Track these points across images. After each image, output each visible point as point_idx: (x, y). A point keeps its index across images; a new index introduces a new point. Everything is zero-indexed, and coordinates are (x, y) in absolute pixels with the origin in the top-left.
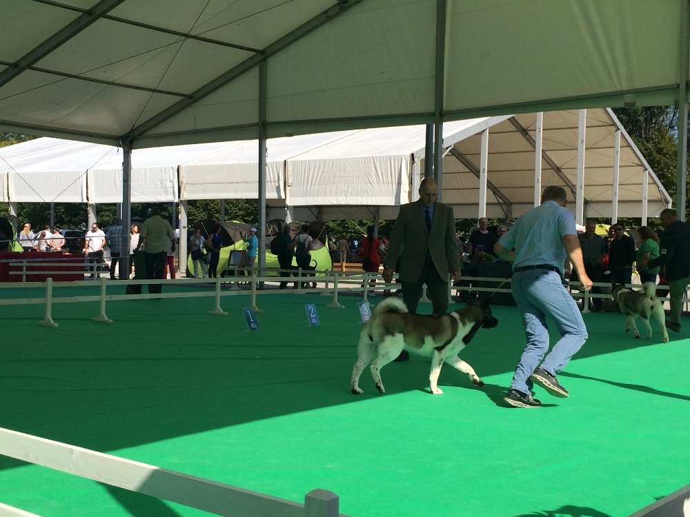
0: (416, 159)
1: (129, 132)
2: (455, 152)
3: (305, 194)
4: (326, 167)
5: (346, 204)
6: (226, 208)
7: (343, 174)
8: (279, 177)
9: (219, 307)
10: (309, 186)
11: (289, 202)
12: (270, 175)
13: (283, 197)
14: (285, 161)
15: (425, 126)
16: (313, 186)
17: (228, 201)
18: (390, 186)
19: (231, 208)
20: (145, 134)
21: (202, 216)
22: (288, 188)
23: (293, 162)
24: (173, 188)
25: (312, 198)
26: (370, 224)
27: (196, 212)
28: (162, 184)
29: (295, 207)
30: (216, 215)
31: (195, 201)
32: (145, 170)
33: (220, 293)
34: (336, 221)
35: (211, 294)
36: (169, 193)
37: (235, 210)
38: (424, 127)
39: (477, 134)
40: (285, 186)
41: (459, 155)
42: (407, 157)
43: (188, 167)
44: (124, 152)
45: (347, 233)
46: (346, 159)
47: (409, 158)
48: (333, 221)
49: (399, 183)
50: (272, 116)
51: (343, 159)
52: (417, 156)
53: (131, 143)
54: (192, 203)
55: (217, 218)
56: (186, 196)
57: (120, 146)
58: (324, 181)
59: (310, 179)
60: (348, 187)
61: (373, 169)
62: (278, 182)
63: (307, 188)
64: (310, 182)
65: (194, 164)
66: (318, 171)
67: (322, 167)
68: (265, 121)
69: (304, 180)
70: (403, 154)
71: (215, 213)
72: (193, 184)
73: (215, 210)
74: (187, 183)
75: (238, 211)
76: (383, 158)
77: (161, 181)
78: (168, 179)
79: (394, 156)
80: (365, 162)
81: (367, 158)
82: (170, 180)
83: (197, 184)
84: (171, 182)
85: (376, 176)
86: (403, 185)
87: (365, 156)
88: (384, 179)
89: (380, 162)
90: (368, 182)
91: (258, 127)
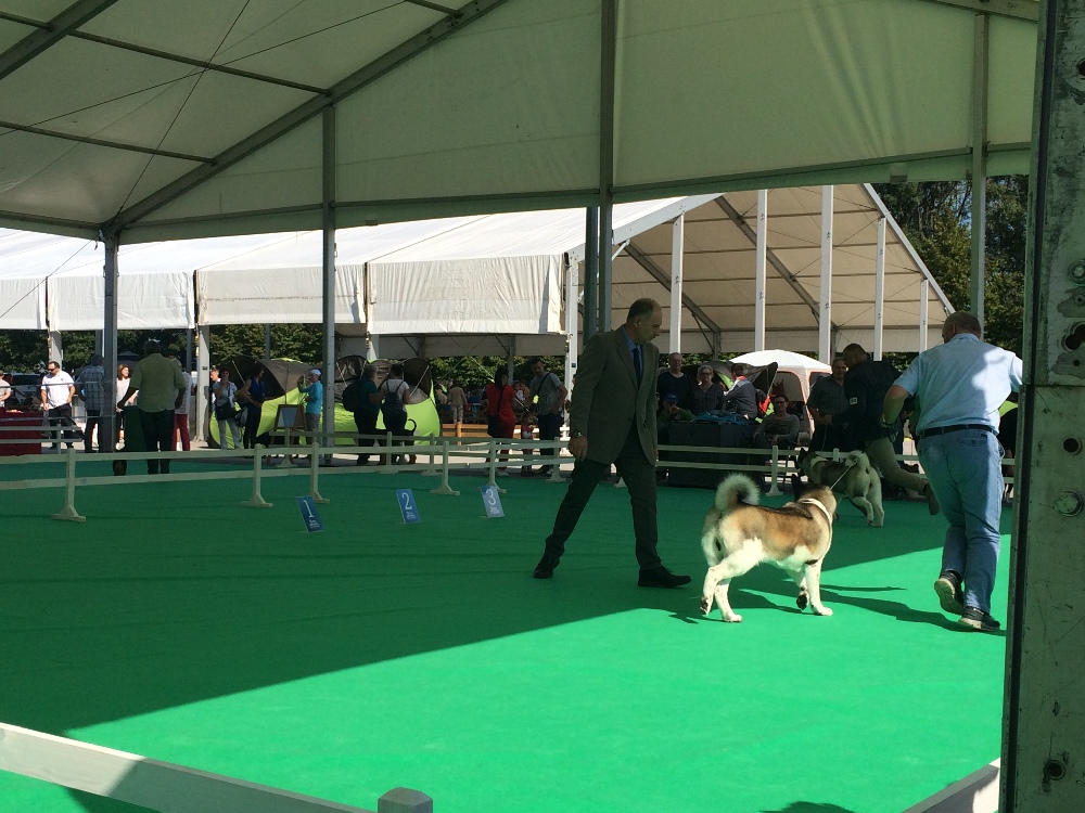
0: (571, 262)
1: (115, 218)
2: (634, 251)
3: (398, 316)
4: (431, 273)
5: (463, 331)
6: (271, 338)
7: (457, 284)
8: (355, 289)
9: (258, 494)
10: (404, 304)
11: (372, 329)
12: (341, 286)
13: (363, 321)
14: (366, 264)
15: (585, 209)
16: (409, 304)
17: (275, 328)
18: (532, 303)
19: (280, 337)
20: (142, 220)
21: (233, 350)
22: (370, 307)
23: (378, 265)
24: (187, 305)
25: (408, 323)
26: (501, 362)
27: (224, 344)
28: (168, 299)
29: (382, 336)
30: (257, 349)
31: (223, 327)
32: (142, 277)
33: (260, 473)
34: (448, 358)
35: (247, 474)
36: (180, 315)
37: (286, 341)
38: (583, 211)
39: (666, 223)
40: (366, 303)
41: (640, 255)
42: (557, 257)
43: (210, 273)
44: (107, 250)
45: (465, 376)
46: (462, 261)
47: (560, 261)
48: (443, 358)
49: (546, 299)
50: (344, 194)
51: (458, 261)
52: (573, 257)
53: (118, 234)
54: (217, 330)
55: (258, 353)
56: (208, 319)
57: (100, 240)
58: (428, 295)
59: (405, 293)
60: (465, 305)
61: (505, 276)
62: (355, 296)
63: (400, 305)
64: (405, 297)
65: (221, 269)
66: (418, 280)
67: (424, 273)
68: (333, 201)
69: (396, 293)
70: (551, 254)
71: (254, 346)
72: (219, 300)
73: (255, 341)
74: (208, 299)
75: (292, 343)
76: (520, 260)
77: (166, 294)
78: (179, 292)
79: (537, 257)
80: (492, 265)
81: (495, 259)
82: (181, 293)
83: (224, 300)
84: (183, 296)
85: (509, 288)
86: (551, 302)
87: (492, 257)
88: (522, 292)
89: (515, 267)
90: (497, 296)
91: (322, 210)
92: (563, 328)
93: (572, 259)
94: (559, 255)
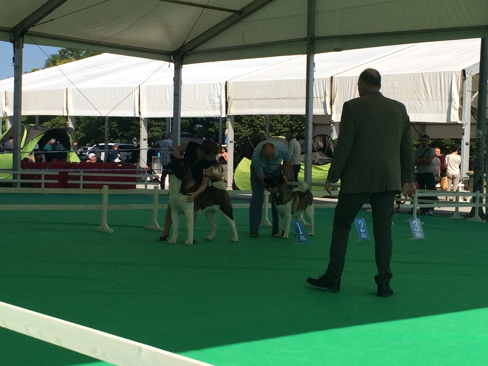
0: (467, 76)
1: (181, 48)
6: (270, 125)
8: (325, 93)
9: (267, 219)
11: (335, 118)
12: (317, 91)
13: (329, 113)
14: (332, 77)
17: (272, 118)
18: (440, 103)
19: (275, 124)
20: (196, 49)
21: (247, 132)
22: (334, 105)
23: (340, 78)
24: (221, 103)
27: (241, 128)
28: (210, 99)
30: (261, 132)
32: (195, 86)
33: (268, 205)
36: (217, 109)
37: (280, 127)
38: (478, 40)
40: (331, 102)
42: (458, 73)
43: (235, 82)
44: (175, 68)
46: (394, 75)
47: (460, 75)
49: (450, 100)
50: (321, 31)
51: (389, 76)
52: (469, 72)
53: (182, 58)
54: (238, 119)
56: (233, 112)
57: (171, 62)
61: (422, 84)
62: (325, 98)
65: (242, 81)
68: (314, 36)
69: (350, 96)
70: (454, 70)
71: (260, 129)
72: (240, 100)
73: (260, 127)
74: (234, 99)
75: (283, 128)
76: (433, 74)
77: (209, 96)
78: (216, 94)
79: (444, 73)
80: (414, 78)
81: (416, 74)
82: (218, 95)
83: (244, 99)
84: (219, 97)
85: (424, 93)
86: (453, 102)
87: (414, 73)
88: (434, 95)
89: (429, 79)
90: (417, 98)
91: (306, 42)
92: (461, 119)
93: (468, 74)
94: (459, 72)
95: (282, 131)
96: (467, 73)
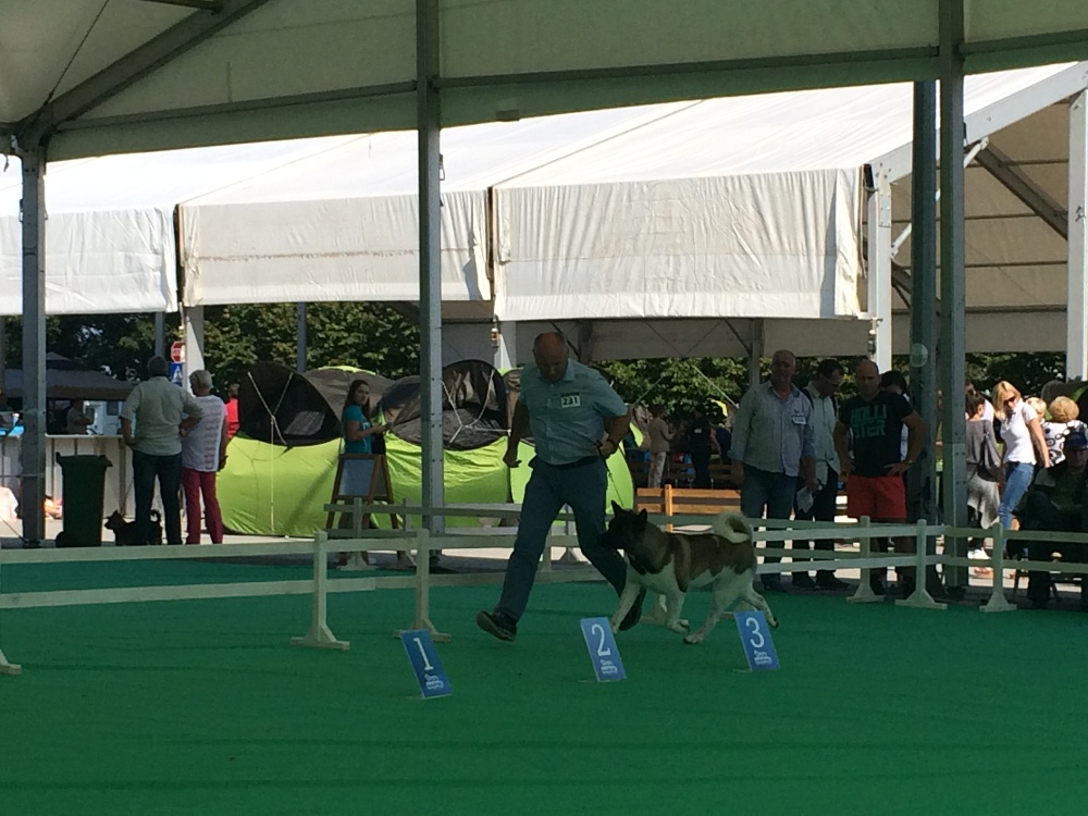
0: (877, 182)
1: (39, 113)
2: (993, 161)
3: (551, 287)
4: (612, 205)
5: (674, 314)
6: (309, 326)
7: (660, 226)
8: (471, 236)
9: (323, 624)
10: (561, 263)
11: (502, 311)
12: (450, 233)
13: (486, 296)
14: (490, 190)
16: (572, 262)
17: (314, 308)
18: (803, 261)
19: (323, 324)
20: (84, 116)
21: (243, 350)
22: (498, 270)
23: (513, 191)
24: (163, 270)
25: (569, 298)
27: (221, 338)
28: (129, 258)
29: (521, 324)
30: (282, 346)
31: (221, 308)
32: (81, 218)
33: (324, 585)
35: (302, 587)
36: (151, 286)
37: (334, 330)
39: (1062, 102)
40: (490, 265)
41: (1000, 164)
42: (850, 175)
43: (203, 208)
44: (25, 171)
46: (670, 182)
47: (857, 181)
49: (831, 251)
50: (457, 61)
51: (662, 183)
52: (882, 172)
53: (44, 142)
54: (213, 314)
55: (284, 354)
56: (202, 293)
57: (13, 152)
58: (607, 248)
59: (564, 243)
60: (678, 264)
61: (751, 210)
62: (471, 250)
63: (554, 266)
64: (563, 251)
65: (224, 203)
66: (588, 219)
67: (598, 205)
68: (436, 76)
69: (546, 243)
70: (839, 167)
71: (276, 340)
72: (220, 259)
73: (277, 332)
74: (200, 258)
75: (346, 335)
76: (780, 179)
77: (126, 249)
78: (147, 244)
79: (812, 174)
80: (727, 190)
81: (732, 179)
82: (152, 246)
83: (231, 258)
84: (156, 252)
85: (759, 232)
86: (840, 258)
87: (726, 174)
88: (785, 239)
89: (770, 190)
90: (737, 248)
91: (415, 93)
92: (864, 309)
93: (880, 176)
94: (854, 172)
95: (343, 343)
96: (877, 175)
